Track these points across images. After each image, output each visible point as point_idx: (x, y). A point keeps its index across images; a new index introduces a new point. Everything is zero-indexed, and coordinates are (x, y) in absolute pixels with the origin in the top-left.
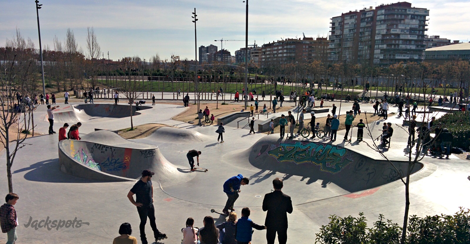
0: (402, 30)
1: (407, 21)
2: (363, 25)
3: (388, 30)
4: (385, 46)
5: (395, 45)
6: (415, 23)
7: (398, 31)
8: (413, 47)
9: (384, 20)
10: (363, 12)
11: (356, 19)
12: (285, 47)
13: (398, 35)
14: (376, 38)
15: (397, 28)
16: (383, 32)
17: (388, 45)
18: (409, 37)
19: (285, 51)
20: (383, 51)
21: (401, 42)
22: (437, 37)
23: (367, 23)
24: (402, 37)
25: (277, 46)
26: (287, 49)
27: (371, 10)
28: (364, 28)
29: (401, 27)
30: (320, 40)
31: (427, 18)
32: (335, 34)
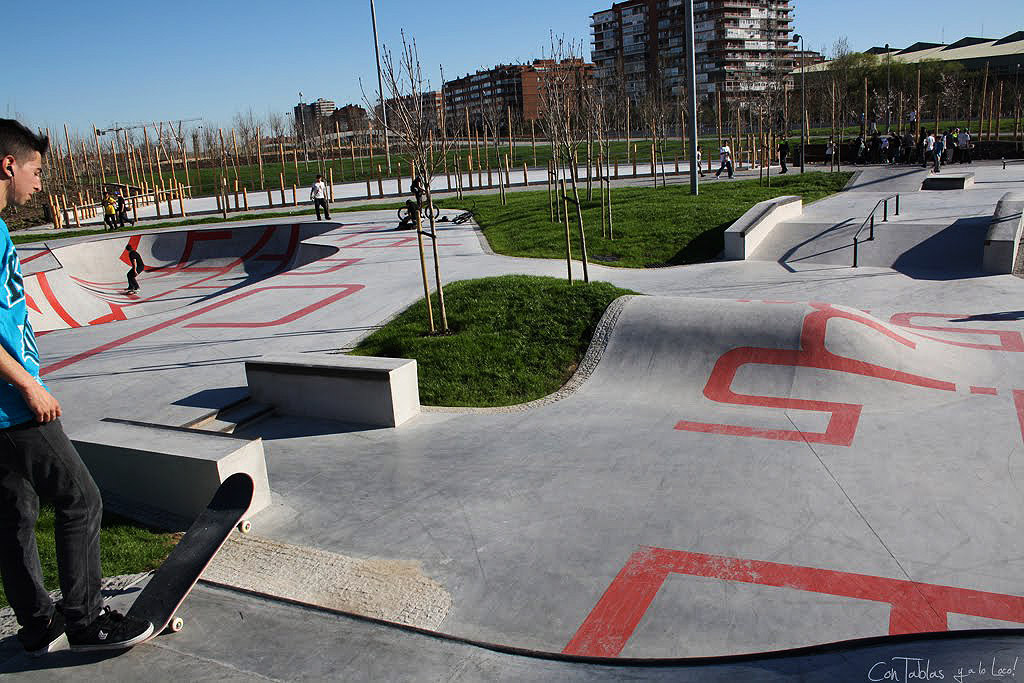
2: (663, 24)
3: (720, 32)
5: (736, 62)
7: (739, 34)
9: (710, 13)
11: (647, 14)
12: (499, 82)
13: (741, 42)
15: (737, 26)
16: (709, 35)
18: (761, 46)
19: (499, 91)
21: (746, 56)
24: (748, 46)
25: (477, 83)
26: (501, 86)
28: (667, 30)
29: (743, 24)
32: (605, 48)
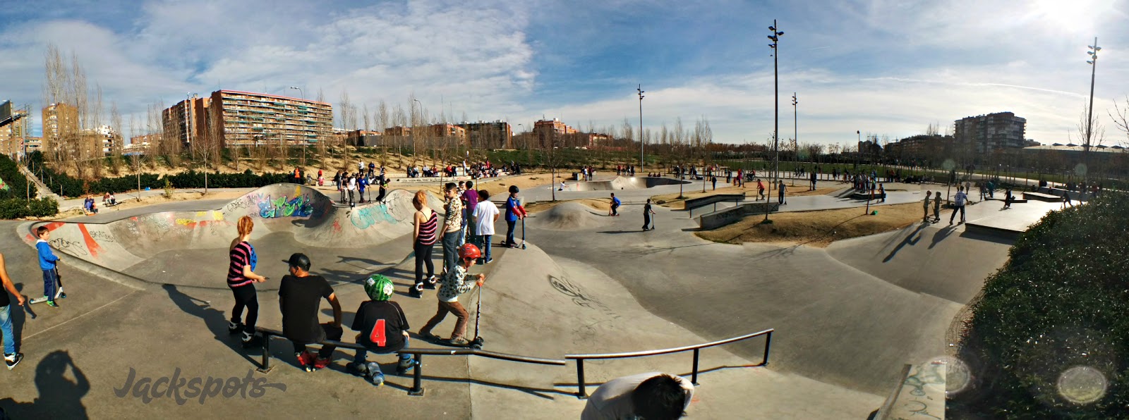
0: (1008, 132)
1: (1011, 125)
2: (978, 126)
3: (996, 131)
4: (995, 143)
5: (1003, 142)
6: (1017, 127)
7: (1005, 132)
8: (1016, 145)
9: (994, 124)
10: (978, 117)
13: (1005, 135)
14: (988, 137)
15: (1004, 129)
16: (993, 132)
17: (997, 143)
18: (1013, 137)
20: (994, 147)
21: (1007, 140)
22: (1032, 140)
23: (981, 125)
24: (1008, 137)
25: (911, 140)
27: (984, 116)
28: (979, 129)
29: (1007, 129)
30: (947, 137)
31: (1025, 125)
32: (958, 133)
